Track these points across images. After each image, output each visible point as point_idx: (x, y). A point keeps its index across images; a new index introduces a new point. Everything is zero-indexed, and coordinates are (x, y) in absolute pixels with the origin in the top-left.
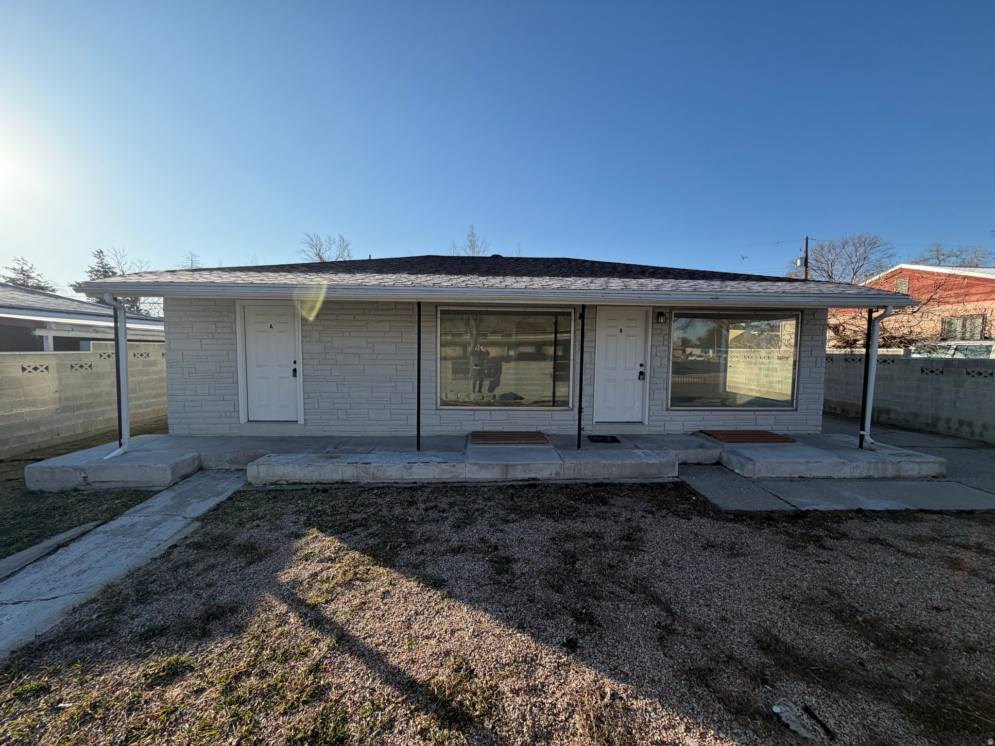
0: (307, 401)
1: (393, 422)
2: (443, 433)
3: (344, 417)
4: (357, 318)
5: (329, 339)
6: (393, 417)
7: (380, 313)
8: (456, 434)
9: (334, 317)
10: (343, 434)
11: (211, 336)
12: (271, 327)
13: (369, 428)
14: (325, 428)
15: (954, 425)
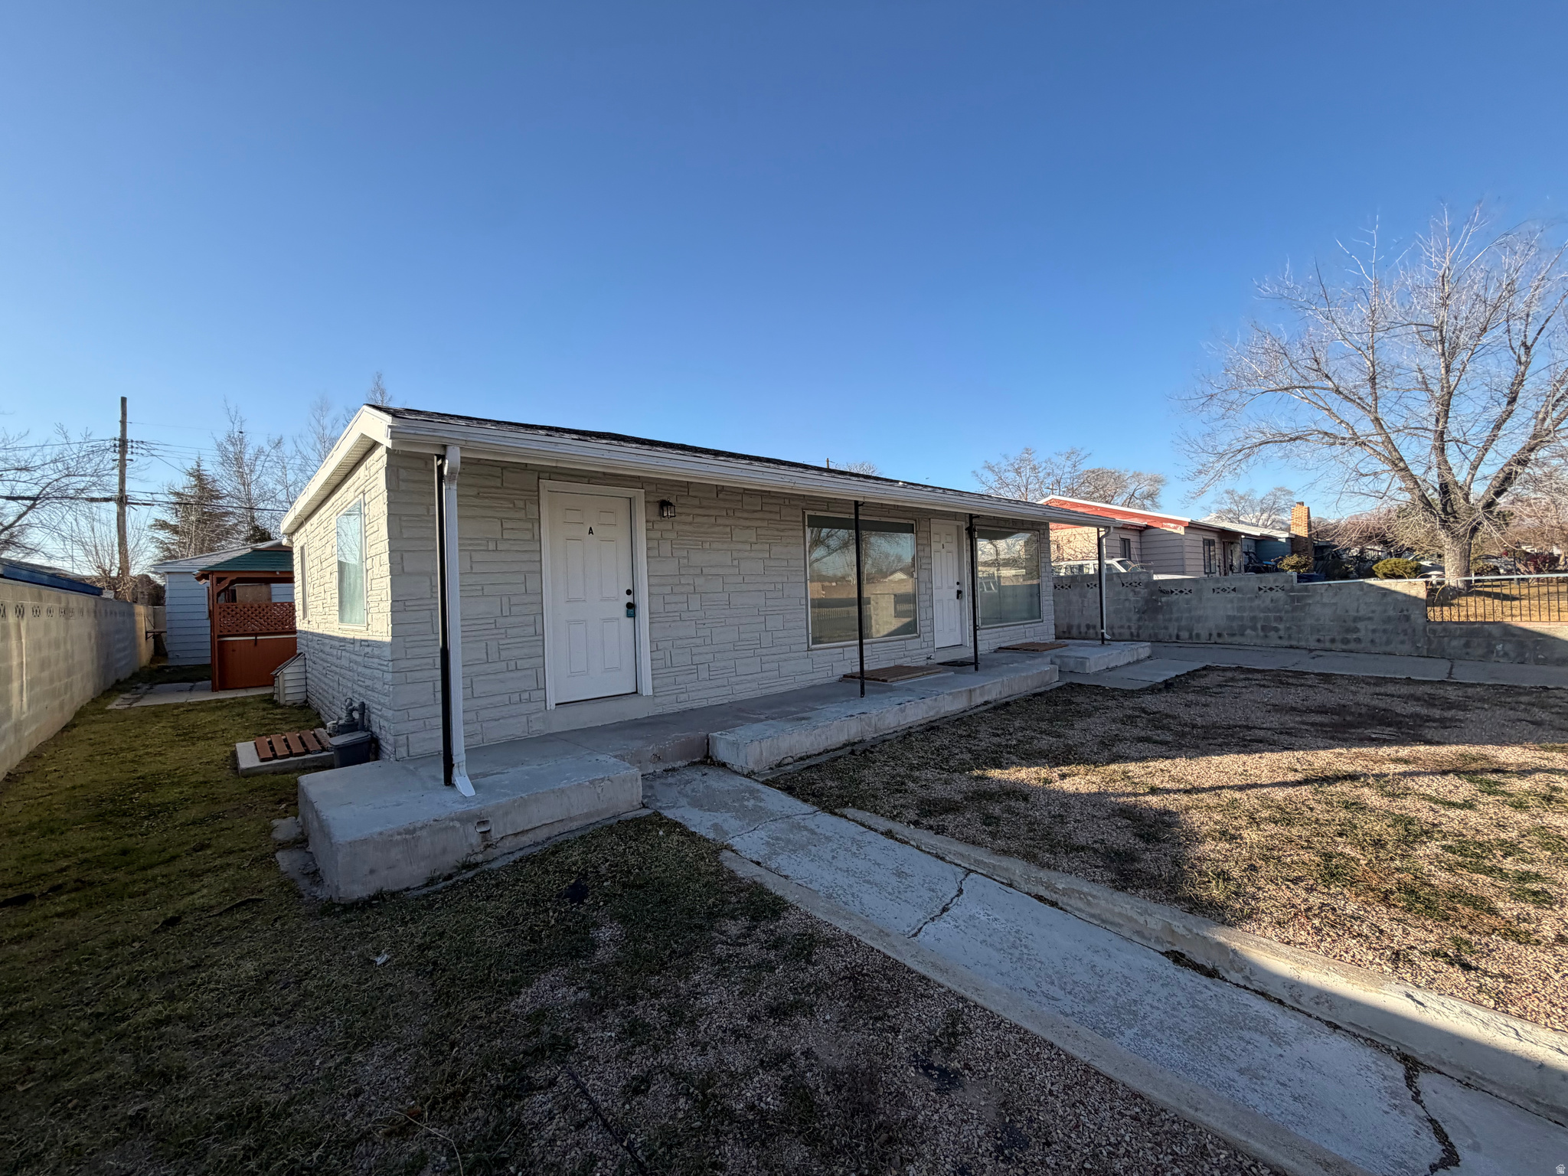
0: (656, 655)
1: (764, 675)
2: (815, 682)
3: (706, 675)
4: (720, 521)
5: (685, 553)
6: (766, 667)
7: (745, 515)
8: (826, 681)
9: (690, 519)
10: (704, 704)
11: (492, 546)
12: (591, 531)
13: (737, 687)
14: (683, 697)
15: (1083, 629)
